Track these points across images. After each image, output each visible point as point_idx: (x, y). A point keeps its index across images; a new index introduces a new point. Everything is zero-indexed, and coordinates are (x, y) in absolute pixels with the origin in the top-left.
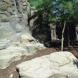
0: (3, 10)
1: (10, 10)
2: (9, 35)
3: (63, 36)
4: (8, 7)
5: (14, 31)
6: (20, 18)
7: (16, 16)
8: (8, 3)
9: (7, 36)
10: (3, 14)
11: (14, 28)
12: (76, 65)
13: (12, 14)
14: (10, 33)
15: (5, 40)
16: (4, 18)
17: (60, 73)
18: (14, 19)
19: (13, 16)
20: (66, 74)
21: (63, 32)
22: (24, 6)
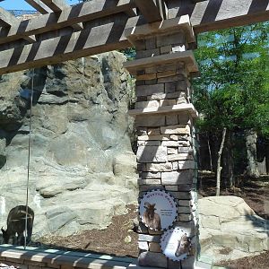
0: (75, 93)
1: (91, 92)
2: (88, 155)
3: (219, 161)
4: (87, 86)
5: (99, 146)
6: (112, 112)
7: (104, 106)
8: (89, 77)
9: (83, 156)
10: (74, 102)
11: (98, 137)
12: (250, 222)
13: (95, 103)
14: (89, 149)
15: (79, 166)
16: (76, 111)
17: (223, 233)
18: (97, 115)
19: (96, 107)
20: (235, 235)
21: (220, 152)
22: (122, 82)
